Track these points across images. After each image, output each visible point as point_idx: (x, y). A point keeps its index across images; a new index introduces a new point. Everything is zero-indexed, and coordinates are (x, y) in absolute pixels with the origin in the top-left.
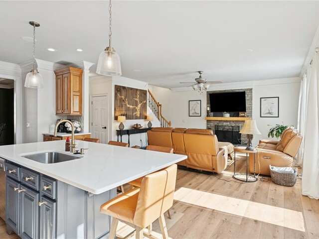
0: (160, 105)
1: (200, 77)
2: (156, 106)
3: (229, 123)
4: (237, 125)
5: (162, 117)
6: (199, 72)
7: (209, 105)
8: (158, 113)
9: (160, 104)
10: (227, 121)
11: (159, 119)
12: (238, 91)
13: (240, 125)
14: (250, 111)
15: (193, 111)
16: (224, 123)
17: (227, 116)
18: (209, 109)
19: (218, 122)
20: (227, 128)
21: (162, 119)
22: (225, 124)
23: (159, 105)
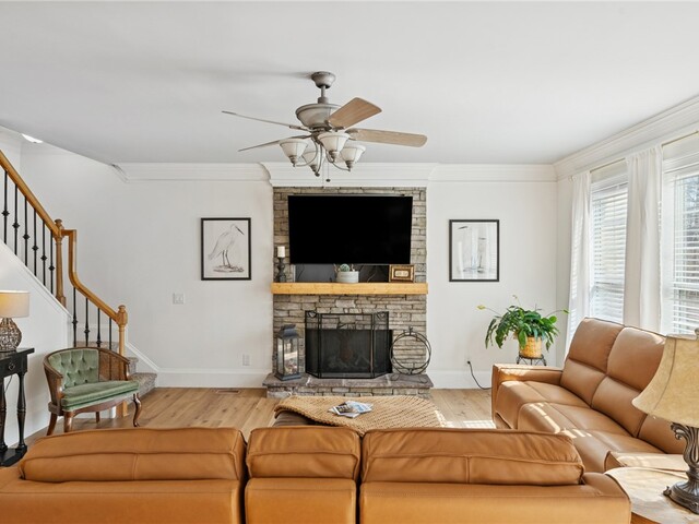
0: (70, 233)
1: (321, 100)
2: (42, 236)
3: (352, 304)
4: (381, 308)
5: (77, 287)
6: (317, 78)
7: (285, 239)
8: (56, 268)
9: (66, 226)
10: (346, 297)
11: (60, 297)
12: (381, 193)
13: (390, 308)
14: (420, 260)
15: (218, 261)
16: (338, 303)
17: (350, 279)
18: (282, 252)
19: (316, 300)
20: (348, 319)
21: (81, 297)
22: (340, 306)
23: (59, 232)
